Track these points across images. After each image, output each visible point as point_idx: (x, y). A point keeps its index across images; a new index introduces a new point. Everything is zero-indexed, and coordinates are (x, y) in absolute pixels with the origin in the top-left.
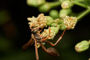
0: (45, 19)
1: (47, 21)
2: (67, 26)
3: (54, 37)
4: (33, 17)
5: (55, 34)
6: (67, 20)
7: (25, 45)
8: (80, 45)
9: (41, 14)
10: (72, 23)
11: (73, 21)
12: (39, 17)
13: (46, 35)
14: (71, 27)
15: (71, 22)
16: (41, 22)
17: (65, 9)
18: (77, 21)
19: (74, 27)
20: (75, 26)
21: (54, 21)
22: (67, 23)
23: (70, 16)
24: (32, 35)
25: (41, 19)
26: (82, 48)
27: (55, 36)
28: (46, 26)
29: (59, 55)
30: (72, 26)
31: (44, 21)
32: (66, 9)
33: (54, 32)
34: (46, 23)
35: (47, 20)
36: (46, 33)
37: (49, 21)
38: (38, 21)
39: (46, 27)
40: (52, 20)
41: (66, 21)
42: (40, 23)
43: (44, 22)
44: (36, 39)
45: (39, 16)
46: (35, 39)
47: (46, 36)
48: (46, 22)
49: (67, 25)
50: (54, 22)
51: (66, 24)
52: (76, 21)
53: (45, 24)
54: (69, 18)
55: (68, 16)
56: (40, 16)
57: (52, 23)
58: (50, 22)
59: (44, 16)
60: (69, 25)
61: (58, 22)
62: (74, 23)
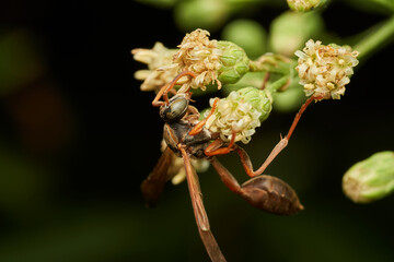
0: (216, 53)
1: (224, 63)
2: (311, 86)
3: (253, 131)
4: (159, 46)
5: (260, 119)
6: (314, 58)
7: (149, 178)
8: (364, 172)
9: (195, 33)
10: (334, 72)
11: (341, 61)
12: (185, 45)
13: (221, 124)
14: (328, 88)
15: (329, 69)
16: (196, 67)
17: (301, 11)
18: (355, 63)
19: (342, 91)
20: (346, 86)
21: (252, 63)
22: (314, 70)
23: (325, 43)
24: (167, 128)
25: (197, 53)
26: (373, 184)
27: (257, 129)
28: (219, 83)
29: (301, 207)
30: (336, 85)
31: (212, 61)
32: (307, 11)
33: (256, 112)
34: (219, 73)
35: (220, 59)
36: (220, 116)
37: (231, 65)
38: (184, 62)
39: (219, 88)
40: (246, 59)
41: (310, 61)
42: (190, 69)
43: (210, 66)
44: (184, 143)
45: (185, 38)
46: (180, 145)
47: (219, 129)
48: (218, 65)
49: (313, 82)
50: (251, 70)
51: (309, 76)
52: (354, 65)
53: (214, 77)
54: (320, 51)
55: (319, 43)
56: (192, 38)
57: (242, 74)
58: (235, 67)
59: (211, 39)
60: (319, 79)
61: (267, 68)
62: (341, 73)
